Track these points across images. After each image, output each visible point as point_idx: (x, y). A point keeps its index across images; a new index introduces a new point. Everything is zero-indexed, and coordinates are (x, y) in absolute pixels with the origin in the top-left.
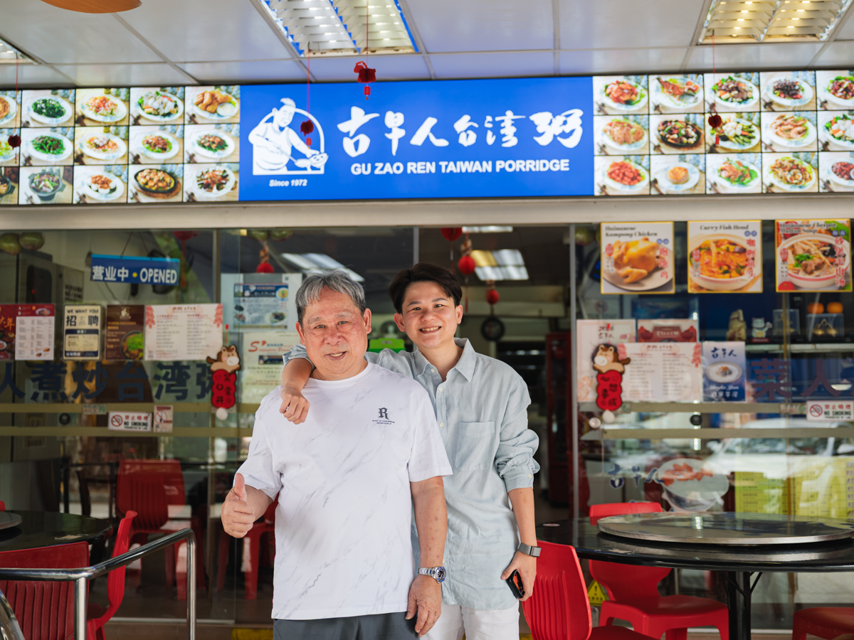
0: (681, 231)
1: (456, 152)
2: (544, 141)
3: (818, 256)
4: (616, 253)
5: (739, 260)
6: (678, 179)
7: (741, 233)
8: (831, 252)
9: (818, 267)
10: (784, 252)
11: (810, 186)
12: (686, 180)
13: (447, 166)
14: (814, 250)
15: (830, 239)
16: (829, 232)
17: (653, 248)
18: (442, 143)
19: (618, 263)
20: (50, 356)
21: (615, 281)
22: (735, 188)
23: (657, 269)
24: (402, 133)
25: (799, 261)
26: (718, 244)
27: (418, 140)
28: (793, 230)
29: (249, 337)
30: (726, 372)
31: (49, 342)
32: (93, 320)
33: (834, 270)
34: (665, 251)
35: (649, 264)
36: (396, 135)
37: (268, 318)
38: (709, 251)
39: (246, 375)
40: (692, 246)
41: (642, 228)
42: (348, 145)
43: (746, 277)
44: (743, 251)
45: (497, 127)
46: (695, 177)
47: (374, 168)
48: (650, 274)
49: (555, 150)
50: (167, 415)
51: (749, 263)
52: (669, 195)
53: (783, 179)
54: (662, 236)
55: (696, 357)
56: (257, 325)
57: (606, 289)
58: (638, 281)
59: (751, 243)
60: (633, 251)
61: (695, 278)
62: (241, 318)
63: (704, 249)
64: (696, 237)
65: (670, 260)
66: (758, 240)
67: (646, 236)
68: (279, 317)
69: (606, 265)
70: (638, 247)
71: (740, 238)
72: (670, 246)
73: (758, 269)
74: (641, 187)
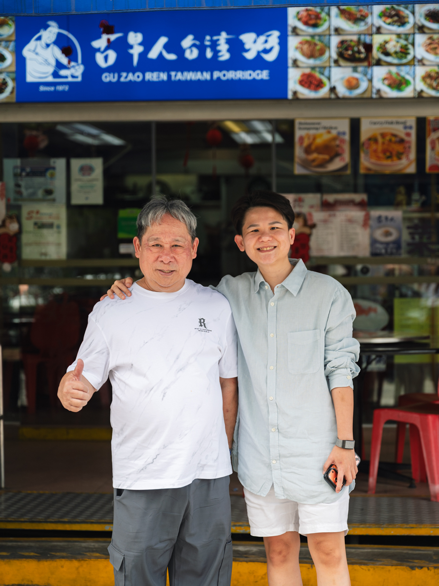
0: (355, 125)
1: (183, 64)
2: (250, 56)
4: (306, 143)
5: (398, 148)
6: (351, 86)
7: (400, 127)
10: (433, 142)
12: (357, 86)
13: (176, 76)
17: (334, 139)
18: (172, 57)
19: (308, 150)
21: (305, 164)
22: (393, 94)
23: (337, 155)
24: (140, 49)
26: (383, 135)
27: (153, 54)
29: (27, 208)
30: (387, 234)
34: (343, 141)
35: (330, 150)
36: (136, 51)
37: (40, 193)
38: (376, 140)
39: (25, 238)
40: (364, 136)
41: (326, 123)
42: (99, 58)
43: (404, 161)
44: (402, 141)
45: (214, 45)
46: (364, 85)
47: (120, 77)
48: (331, 160)
49: (258, 63)
51: (406, 151)
52: (345, 99)
53: (430, 86)
54: (341, 129)
55: (366, 223)
56: (32, 198)
57: (298, 170)
58: (323, 164)
59: (408, 135)
60: (319, 141)
61: (366, 162)
62: (19, 193)
63: (373, 139)
64: (367, 130)
65: (347, 148)
66: (413, 132)
67: (329, 130)
68: (49, 192)
69: (299, 152)
70: (323, 138)
71: (400, 131)
72: (347, 137)
73: (413, 155)
74: (323, 92)
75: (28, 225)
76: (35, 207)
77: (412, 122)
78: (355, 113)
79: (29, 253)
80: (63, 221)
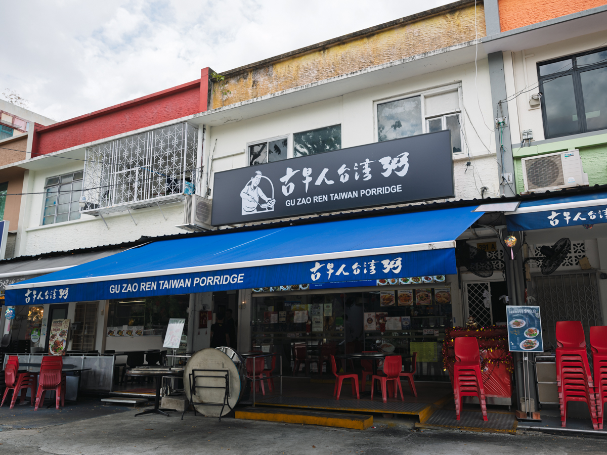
0: (396, 292)
3: (425, 297)
4: (383, 298)
5: (408, 298)
6: (393, 282)
7: (408, 292)
8: (427, 296)
9: (425, 299)
10: (417, 296)
11: (420, 282)
12: (395, 282)
14: (424, 296)
15: (427, 293)
16: (427, 291)
17: (391, 296)
19: (384, 300)
20: (277, 322)
21: (383, 304)
22: (404, 283)
23: (392, 301)
25: (421, 298)
26: (404, 295)
28: (419, 291)
29: (314, 317)
30: (406, 323)
31: (276, 319)
32: (284, 314)
33: (428, 300)
34: (393, 297)
35: (390, 299)
37: (317, 313)
38: (402, 296)
39: (313, 325)
40: (399, 295)
41: (388, 292)
43: (410, 302)
44: (409, 296)
46: (396, 281)
48: (390, 302)
50: (298, 334)
51: (410, 299)
52: (391, 285)
53: (414, 281)
54: (392, 293)
55: (400, 320)
56: (315, 315)
57: (381, 305)
58: (388, 303)
59: (411, 294)
60: (386, 297)
61: (399, 302)
62: (312, 313)
63: (401, 296)
64: (399, 293)
65: (394, 299)
66: (412, 294)
67: (389, 294)
68: (319, 313)
69: (381, 300)
70: (388, 296)
71: (408, 293)
72: (394, 296)
73: (412, 300)
74: (386, 284)
75: (314, 322)
76: (315, 317)
77: (412, 291)
78: (396, 289)
79: (315, 330)
80: (322, 321)
